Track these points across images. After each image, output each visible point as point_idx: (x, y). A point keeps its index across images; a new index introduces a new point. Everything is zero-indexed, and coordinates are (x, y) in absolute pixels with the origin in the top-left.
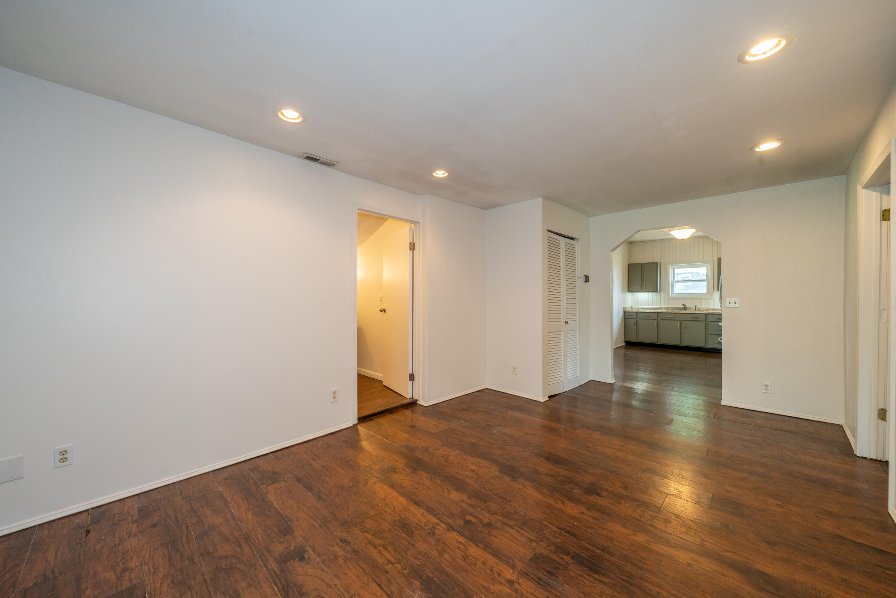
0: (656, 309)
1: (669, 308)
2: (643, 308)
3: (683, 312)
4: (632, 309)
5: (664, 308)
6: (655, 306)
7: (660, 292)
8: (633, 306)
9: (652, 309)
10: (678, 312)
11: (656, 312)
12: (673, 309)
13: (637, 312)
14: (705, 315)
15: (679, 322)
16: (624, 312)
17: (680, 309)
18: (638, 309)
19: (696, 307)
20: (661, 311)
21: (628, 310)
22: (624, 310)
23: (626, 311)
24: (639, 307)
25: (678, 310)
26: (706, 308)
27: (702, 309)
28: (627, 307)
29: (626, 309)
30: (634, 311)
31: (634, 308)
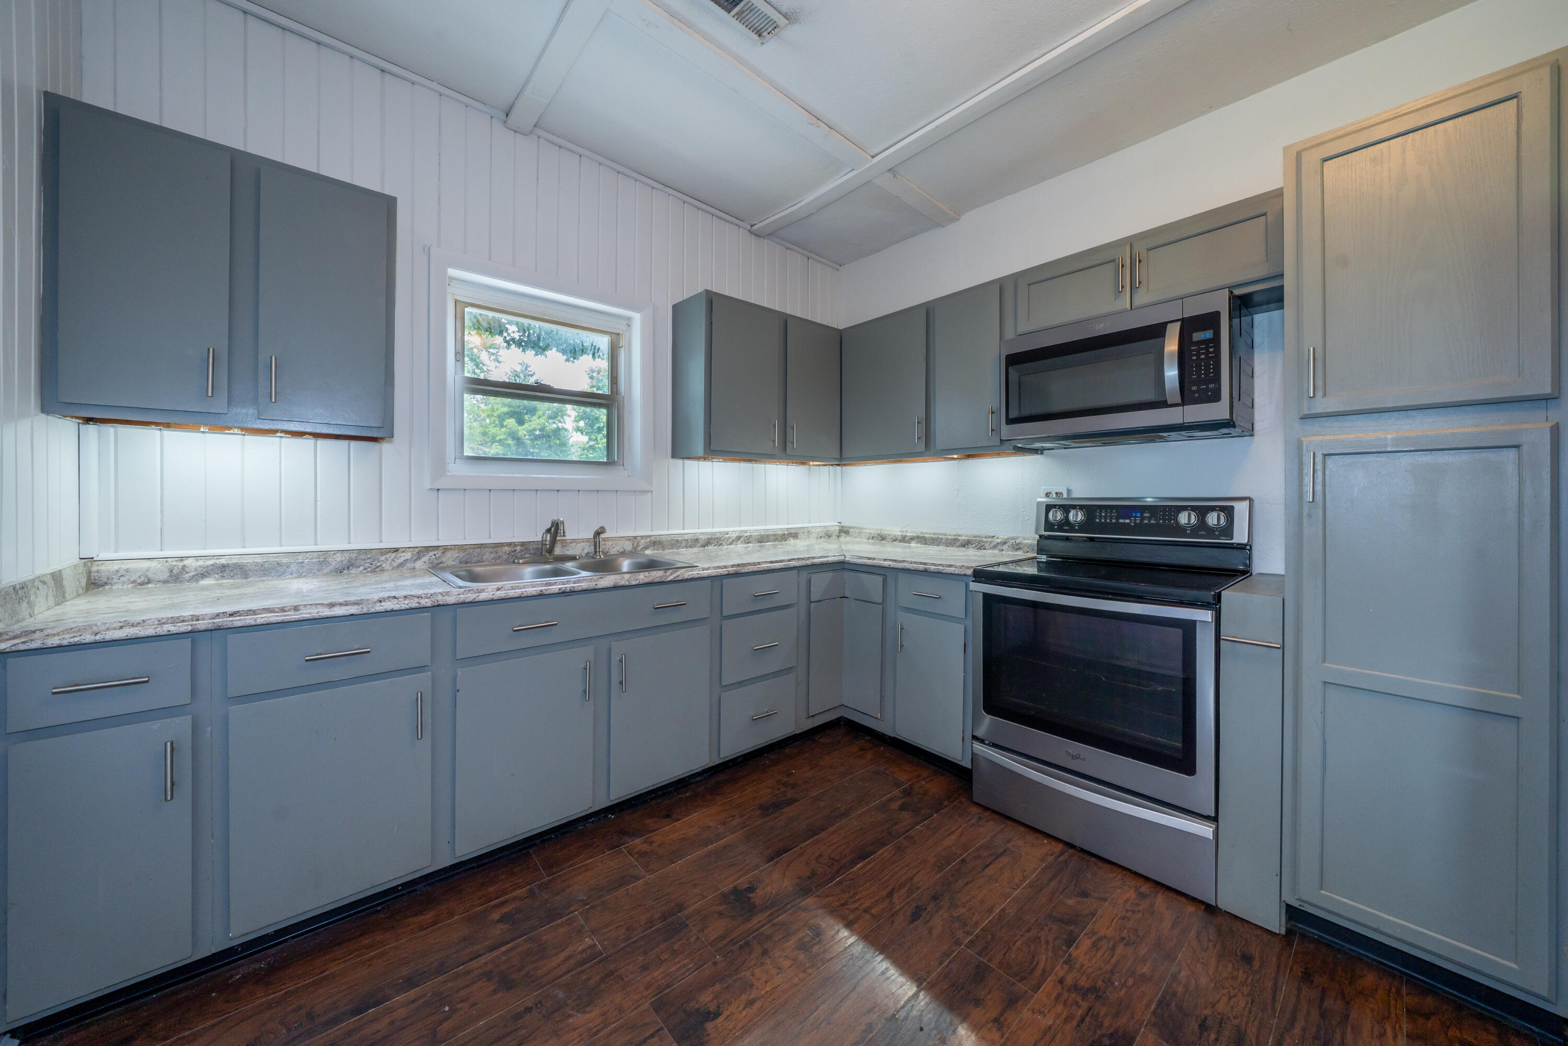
0: (348, 566)
4: (95, 583)
8: (127, 557)
11: (427, 602)
13: (202, 637)
14: (710, 583)
17: (512, 554)
18: (173, 581)
19: (598, 534)
21: (43, 613)
23: (34, 645)
24: (181, 564)
25: (500, 557)
26: (628, 539)
27: (614, 545)
28: (44, 583)
29: (24, 605)
30: (172, 629)
31: (125, 579)
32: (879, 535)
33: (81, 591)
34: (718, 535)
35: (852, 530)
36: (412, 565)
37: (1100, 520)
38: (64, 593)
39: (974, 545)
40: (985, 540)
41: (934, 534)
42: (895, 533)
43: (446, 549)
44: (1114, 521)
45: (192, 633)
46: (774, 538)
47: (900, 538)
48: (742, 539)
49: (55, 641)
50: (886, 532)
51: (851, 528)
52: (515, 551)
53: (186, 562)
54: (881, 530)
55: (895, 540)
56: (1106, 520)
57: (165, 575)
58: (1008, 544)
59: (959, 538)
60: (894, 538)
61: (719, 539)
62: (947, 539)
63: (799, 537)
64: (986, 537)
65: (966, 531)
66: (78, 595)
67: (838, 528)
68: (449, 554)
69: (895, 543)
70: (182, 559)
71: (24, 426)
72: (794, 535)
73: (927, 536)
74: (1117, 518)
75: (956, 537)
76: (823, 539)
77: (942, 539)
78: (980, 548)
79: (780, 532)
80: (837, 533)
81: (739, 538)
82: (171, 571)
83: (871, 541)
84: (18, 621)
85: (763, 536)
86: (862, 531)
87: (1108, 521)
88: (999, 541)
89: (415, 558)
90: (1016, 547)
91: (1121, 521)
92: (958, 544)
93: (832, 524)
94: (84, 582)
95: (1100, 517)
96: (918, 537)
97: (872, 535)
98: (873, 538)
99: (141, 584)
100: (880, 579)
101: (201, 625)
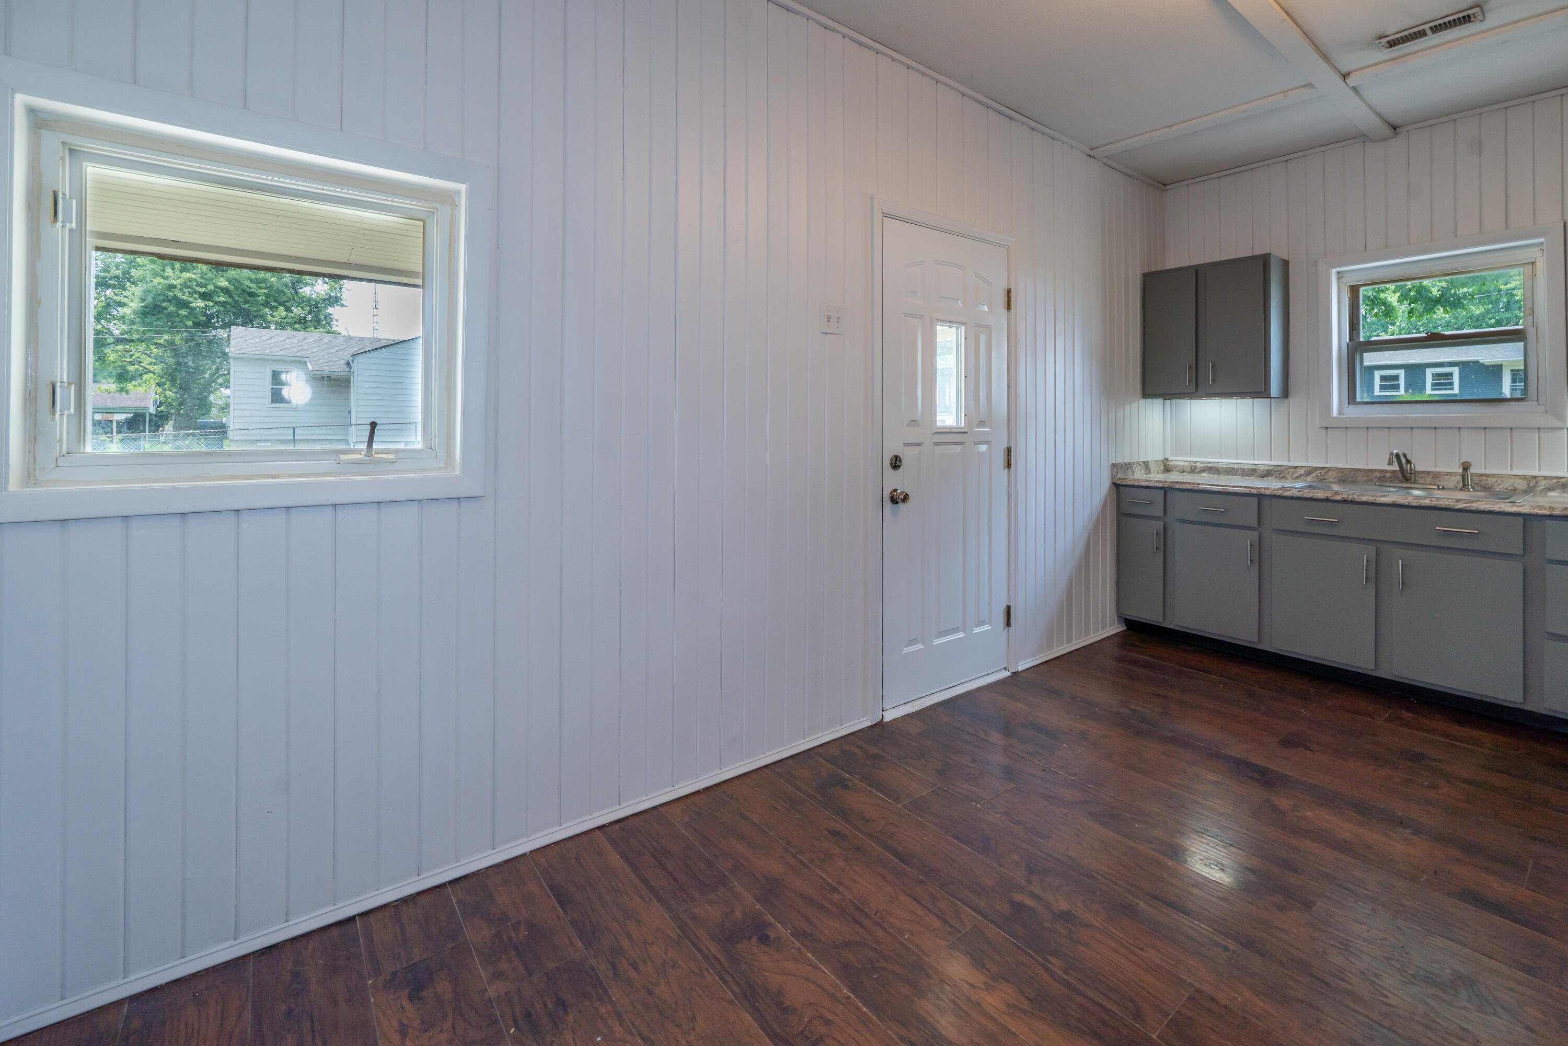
0: (1267, 474)
1: (1329, 470)
3: (1393, 495)
4: (1167, 469)
5: (1302, 472)
6: (1263, 462)
7: (1283, 395)
8: (1178, 460)
9: (1252, 472)
10: (1364, 499)
11: (1254, 491)
12: (1347, 477)
13: (1166, 490)
14: (1521, 519)
15: (1371, 550)
16: (1118, 487)
17: (1381, 479)
18: (1193, 470)
19: (1466, 469)
20: (1276, 486)
21: (1139, 476)
22: (1113, 477)
23: (1125, 483)
24: (1195, 465)
25: (1371, 480)
26: (1524, 478)
27: (1499, 482)
28: (1139, 464)
29: (1130, 471)
30: (1157, 484)
31: (1176, 469)
33: (1160, 472)
36: (1304, 477)
38: (1150, 471)
45: (1163, 488)
49: (1129, 483)
53: (1198, 464)
57: (1189, 470)
66: (1158, 473)
68: (1330, 474)
70: (1196, 462)
71: (1135, 405)
82: (1191, 468)
84: (1126, 476)
89: (1307, 474)
94: (1162, 468)
99: (1182, 472)
101: (1166, 485)
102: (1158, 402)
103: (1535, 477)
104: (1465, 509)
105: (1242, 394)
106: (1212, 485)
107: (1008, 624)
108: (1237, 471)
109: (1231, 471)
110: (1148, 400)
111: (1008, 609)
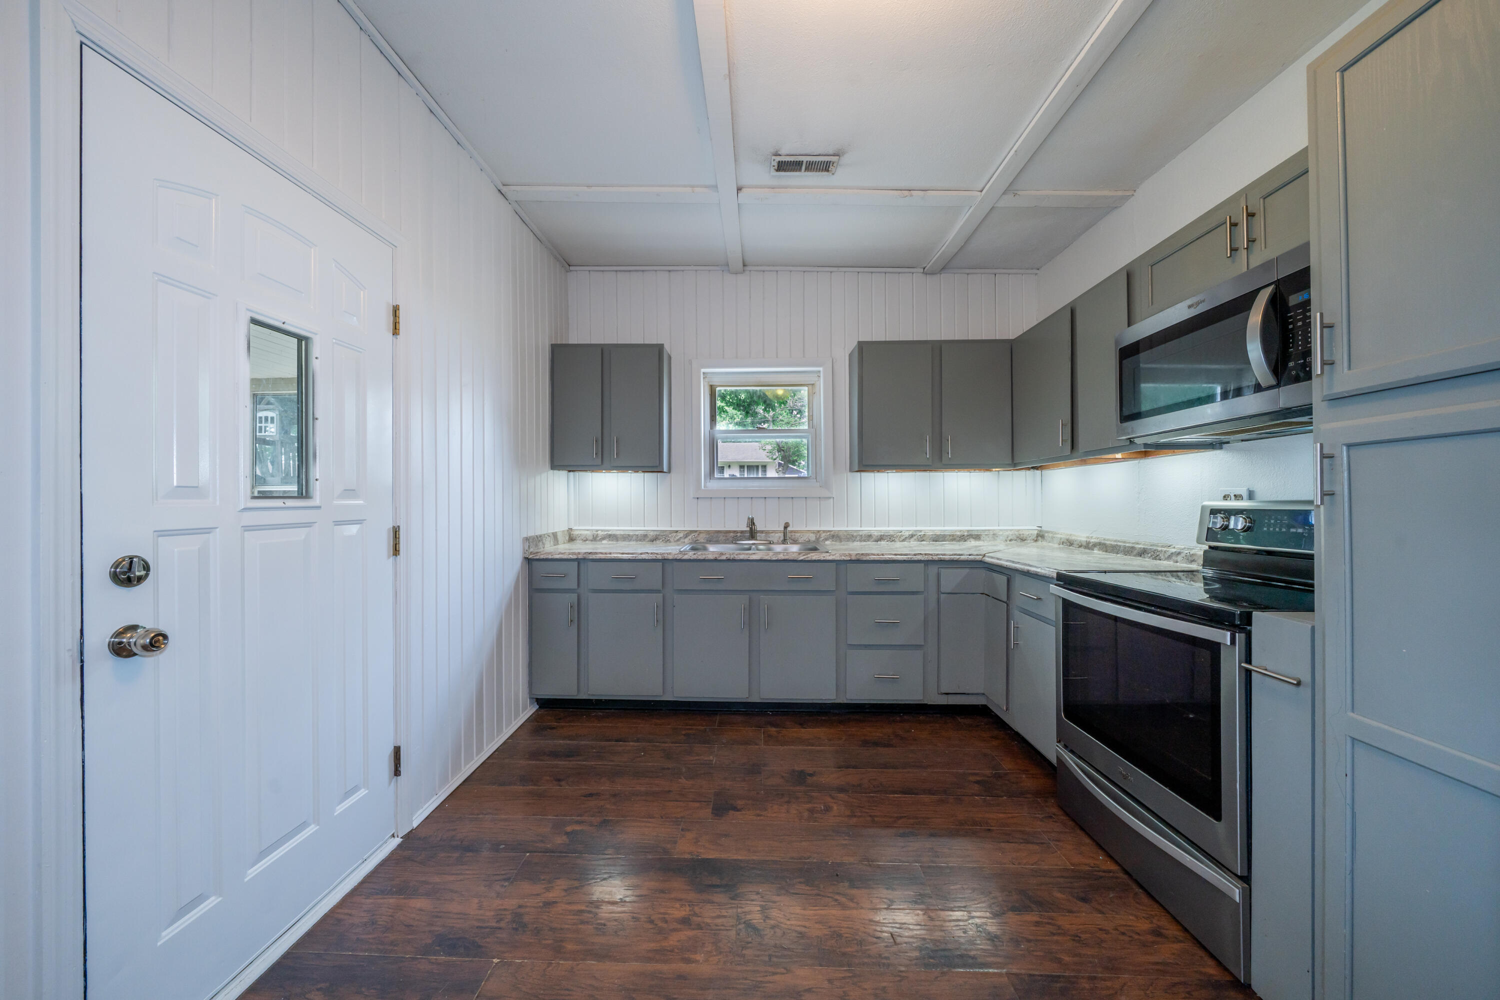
0: (656, 539)
2: (612, 537)
3: (751, 552)
4: (571, 539)
5: (681, 535)
6: (652, 527)
7: (669, 471)
8: (583, 528)
9: (643, 538)
10: (734, 556)
11: (659, 557)
12: (714, 537)
13: (581, 562)
14: (834, 565)
15: (744, 598)
16: (529, 562)
17: (733, 537)
18: (595, 539)
19: (786, 528)
20: (672, 550)
21: (549, 549)
22: (525, 552)
23: (537, 557)
24: (596, 533)
25: (728, 539)
26: (813, 532)
27: (801, 536)
28: (549, 536)
29: (541, 543)
30: (572, 557)
31: (580, 538)
32: (1067, 540)
33: (565, 542)
34: (892, 533)
35: (1046, 534)
36: (683, 541)
37: (1268, 529)
38: (558, 541)
39: (1150, 555)
40: (1160, 549)
41: (1115, 541)
42: (1080, 539)
43: (700, 532)
44: (1284, 530)
45: (577, 560)
46: (951, 538)
47: (1084, 544)
48: (915, 537)
49: (542, 557)
50: (1073, 538)
51: (1048, 532)
52: (737, 536)
53: (599, 532)
54: (1071, 535)
55: (1080, 546)
56: (1274, 529)
57: (591, 538)
58: (1183, 555)
59: (1137, 546)
60: (1080, 544)
61: (892, 536)
62: (1125, 547)
63: (982, 538)
64: (1162, 546)
65: (1144, 539)
66: (564, 543)
67: (1036, 532)
68: (701, 535)
69: (1080, 549)
70: (597, 531)
71: (544, 476)
72: (977, 537)
73: (1108, 542)
74: (1289, 526)
75: (1133, 545)
76: (1013, 542)
77: (1120, 546)
78: (1155, 559)
79: (958, 533)
80: (1034, 537)
81: (912, 536)
82: (593, 536)
83: (1061, 546)
84: (538, 549)
85: (938, 536)
86: (1055, 536)
87: (1277, 529)
88: (1173, 550)
89: (685, 536)
90: (1190, 559)
91: (1292, 530)
92: (1135, 553)
93: (1029, 528)
94: (567, 538)
95: (1269, 526)
96: (1100, 544)
97: (1062, 540)
98: (1063, 543)
99: (585, 541)
100: (1005, 578)
101: (580, 557)
102: (563, 474)
103: (819, 531)
104: (805, 559)
105: (636, 469)
106: (623, 554)
107: (397, 772)
108: (632, 537)
109: (627, 538)
110: (555, 472)
111: (397, 751)
